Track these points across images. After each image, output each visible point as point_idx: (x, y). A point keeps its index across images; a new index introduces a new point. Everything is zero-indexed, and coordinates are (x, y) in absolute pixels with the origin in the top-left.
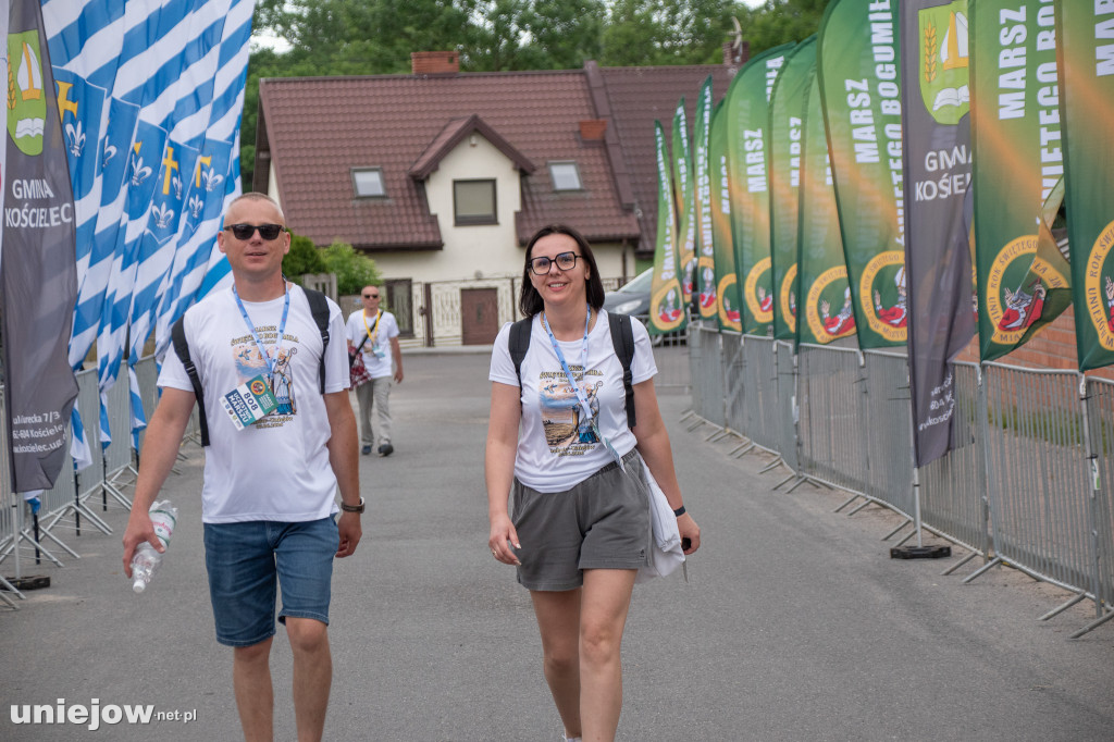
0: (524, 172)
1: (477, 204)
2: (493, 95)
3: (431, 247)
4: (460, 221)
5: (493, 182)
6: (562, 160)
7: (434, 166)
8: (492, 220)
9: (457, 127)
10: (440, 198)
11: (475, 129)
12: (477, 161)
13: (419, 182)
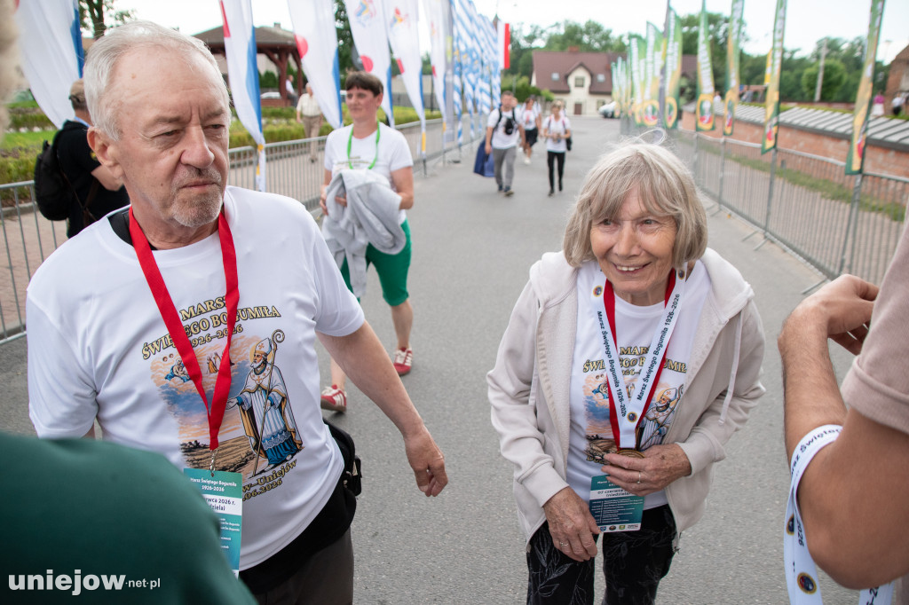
0: (592, 76)
1: (580, 83)
2: (585, 58)
3: (567, 92)
4: (577, 86)
5: (583, 79)
6: (601, 73)
7: (570, 73)
8: (582, 86)
9: (575, 65)
10: (571, 81)
11: (582, 65)
12: (581, 73)
13: (566, 77)
